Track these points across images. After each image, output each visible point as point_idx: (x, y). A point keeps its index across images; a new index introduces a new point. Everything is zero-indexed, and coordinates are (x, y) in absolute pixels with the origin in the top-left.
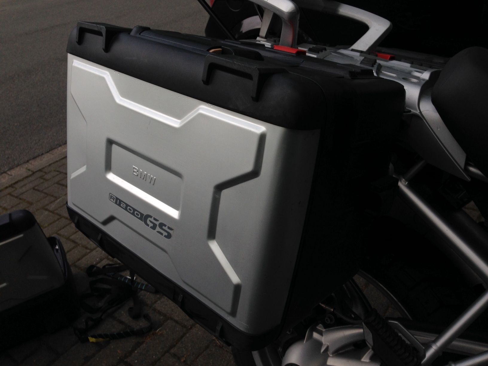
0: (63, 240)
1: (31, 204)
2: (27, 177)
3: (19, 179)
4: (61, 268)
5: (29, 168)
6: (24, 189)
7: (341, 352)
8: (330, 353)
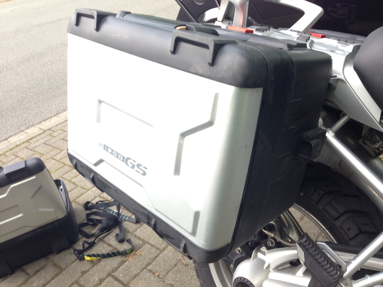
0: (66, 182)
1: (42, 155)
2: (40, 134)
3: (33, 136)
4: (64, 203)
5: (41, 128)
6: (37, 144)
7: (280, 268)
8: (271, 269)
